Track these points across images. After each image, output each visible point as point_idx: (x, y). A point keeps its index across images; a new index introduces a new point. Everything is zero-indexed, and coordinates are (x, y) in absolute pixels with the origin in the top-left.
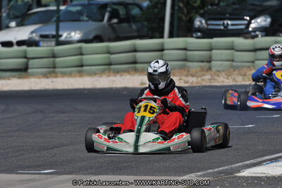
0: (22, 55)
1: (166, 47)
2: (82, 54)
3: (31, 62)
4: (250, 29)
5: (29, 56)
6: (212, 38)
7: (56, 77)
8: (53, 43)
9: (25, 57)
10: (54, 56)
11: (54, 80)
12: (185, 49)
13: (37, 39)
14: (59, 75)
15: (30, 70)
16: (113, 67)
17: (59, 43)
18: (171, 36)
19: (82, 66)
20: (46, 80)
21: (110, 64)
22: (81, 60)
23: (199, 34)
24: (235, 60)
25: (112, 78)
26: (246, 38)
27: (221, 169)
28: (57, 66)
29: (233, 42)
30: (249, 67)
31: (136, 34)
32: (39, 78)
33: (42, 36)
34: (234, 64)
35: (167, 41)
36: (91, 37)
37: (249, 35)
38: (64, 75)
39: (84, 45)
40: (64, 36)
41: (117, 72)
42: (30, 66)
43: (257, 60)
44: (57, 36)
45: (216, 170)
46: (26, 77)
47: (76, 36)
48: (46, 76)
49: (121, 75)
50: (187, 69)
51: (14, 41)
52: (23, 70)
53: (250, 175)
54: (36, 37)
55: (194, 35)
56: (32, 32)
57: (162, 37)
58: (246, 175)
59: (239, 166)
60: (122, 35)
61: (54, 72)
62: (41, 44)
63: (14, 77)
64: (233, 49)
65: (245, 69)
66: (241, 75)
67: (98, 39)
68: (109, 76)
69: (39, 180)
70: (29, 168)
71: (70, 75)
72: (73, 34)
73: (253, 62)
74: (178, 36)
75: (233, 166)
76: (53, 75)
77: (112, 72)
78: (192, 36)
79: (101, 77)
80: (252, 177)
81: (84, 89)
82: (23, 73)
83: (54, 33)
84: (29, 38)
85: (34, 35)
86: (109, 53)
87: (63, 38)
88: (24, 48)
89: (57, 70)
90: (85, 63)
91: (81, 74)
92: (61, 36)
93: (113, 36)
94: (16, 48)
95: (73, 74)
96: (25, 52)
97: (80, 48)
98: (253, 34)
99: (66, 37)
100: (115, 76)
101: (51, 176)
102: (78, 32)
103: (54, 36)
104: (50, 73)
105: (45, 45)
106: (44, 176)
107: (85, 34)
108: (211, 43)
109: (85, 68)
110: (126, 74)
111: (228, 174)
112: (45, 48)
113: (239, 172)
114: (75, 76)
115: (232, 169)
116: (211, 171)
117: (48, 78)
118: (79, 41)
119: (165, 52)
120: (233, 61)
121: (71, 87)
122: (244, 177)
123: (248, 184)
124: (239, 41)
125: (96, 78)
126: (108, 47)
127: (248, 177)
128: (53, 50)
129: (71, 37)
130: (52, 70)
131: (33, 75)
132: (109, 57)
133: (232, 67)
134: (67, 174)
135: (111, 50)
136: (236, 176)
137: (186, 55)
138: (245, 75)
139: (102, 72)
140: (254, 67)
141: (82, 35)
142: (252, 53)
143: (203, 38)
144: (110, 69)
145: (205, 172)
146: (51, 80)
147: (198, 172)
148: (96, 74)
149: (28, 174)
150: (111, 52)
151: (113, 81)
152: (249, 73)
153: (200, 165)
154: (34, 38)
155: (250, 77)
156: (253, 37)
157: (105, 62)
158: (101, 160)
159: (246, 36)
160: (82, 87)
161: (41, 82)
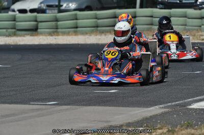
0: (33, 19)
1: (137, 15)
2: (77, 19)
3: (40, 24)
4: (198, 3)
5: (38, 20)
6: (171, 8)
7: (58, 35)
8: (56, 11)
9: (36, 21)
10: (57, 20)
11: (56, 37)
12: (152, 17)
13: (44, 8)
14: (60, 34)
15: (39, 30)
16: (99, 28)
17: (60, 11)
18: (141, 6)
19: (77, 28)
20: (51, 37)
21: (97, 27)
22: (76, 23)
23: (161, 6)
24: (188, 24)
25: (98, 37)
26: (195, 9)
27: (177, 103)
28: (59, 27)
29: (186, 12)
30: (197, 30)
31: (116, 5)
32: (46, 36)
33: (48, 6)
34: (187, 27)
35: (139, 11)
36: (84, 7)
37: (197, 8)
38: (64, 34)
39: (78, 12)
40: (64, 6)
41: (102, 32)
42: (39, 28)
43: (203, 25)
44: (59, 6)
45: (173, 103)
46: (36, 35)
47: (73, 6)
48: (50, 34)
49: (105, 35)
50: (152, 31)
51: (28, 9)
52: (34, 30)
53: (198, 107)
54: (44, 6)
55: (158, 7)
56: (41, 3)
57: (135, 7)
58: (196, 108)
59: (190, 101)
60: (105, 6)
61: (57, 32)
62: (48, 11)
63: (28, 35)
64: (186, 17)
65: (194, 31)
66: (192, 36)
67: (89, 8)
68: (97, 35)
69: (45, 109)
70: (38, 100)
71: (68, 34)
72: (70, 5)
73: (200, 26)
74: (146, 7)
75: (186, 101)
76: (55, 34)
77: (98, 32)
79: (91, 36)
80: (199, 109)
81: (78, 44)
82: (34, 32)
83: (57, 4)
84: (39, 7)
85: (42, 5)
86: (96, 18)
87: (63, 8)
88: (35, 14)
89: (59, 30)
90: (79, 25)
91: (76, 33)
92: (62, 6)
93: (99, 6)
94: (29, 14)
95: (70, 33)
96: (36, 17)
97: (76, 15)
98: (200, 6)
99: (66, 7)
100: (101, 35)
101: (54, 106)
102: (74, 3)
103: (56, 6)
104: (54, 32)
105: (50, 12)
106: (49, 106)
107: (79, 5)
108: (170, 12)
109: (79, 29)
110: (109, 34)
111: (182, 106)
112: (50, 14)
113: (190, 105)
114: (72, 35)
115: (185, 103)
116: (170, 104)
117: (52, 36)
118: (75, 10)
119: (137, 18)
120: (186, 25)
121: (68, 43)
122: (193, 109)
123: (196, 114)
124: (190, 11)
125: (87, 36)
126: (96, 14)
127: (196, 109)
128: (56, 16)
129: (69, 7)
130: (55, 30)
131: (41, 34)
132: (96, 21)
133: (185, 29)
134: (65, 105)
135: (98, 16)
136: (188, 108)
137: (152, 20)
138: (194, 36)
139: (91, 33)
140: (200, 30)
141: (77, 5)
142: (199, 20)
143: (165, 9)
144: (97, 30)
145: (166, 105)
146: (54, 37)
147: (161, 104)
148: (87, 34)
149: (38, 104)
150: (98, 18)
151: (100, 39)
152: (197, 34)
153: (162, 100)
154: (42, 7)
155: (198, 37)
156: (200, 9)
157: (94, 25)
158: (91, 95)
159: (195, 7)
160: (76, 42)
161: (47, 39)
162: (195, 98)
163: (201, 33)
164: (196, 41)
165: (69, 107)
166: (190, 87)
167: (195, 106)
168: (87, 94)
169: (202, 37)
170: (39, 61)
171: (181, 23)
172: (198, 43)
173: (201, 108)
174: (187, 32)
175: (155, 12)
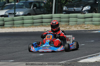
0: (2, 20)
1: (53, 17)
2: (23, 20)
3: (5, 23)
4: (83, 11)
6: (69, 14)
7: (14, 28)
8: (13, 16)
9: (4, 21)
10: (13, 20)
11: (14, 29)
12: (60, 18)
13: (8, 14)
14: (15, 27)
15: (5, 26)
16: (34, 24)
17: (15, 16)
18: (55, 13)
19: (23, 24)
20: (11, 29)
21: (33, 23)
22: (23, 22)
23: (65, 12)
24: (78, 21)
25: (34, 28)
26: (82, 14)
27: (73, 60)
28: (15, 24)
29: (77, 15)
30: (82, 24)
31: (42, 13)
32: (8, 28)
33: (9, 14)
34: (77, 23)
35: (54, 15)
36: (27, 14)
37: (82, 13)
38: (17, 27)
39: (24, 17)
41: (36, 26)
44: (15, 13)
45: (71, 60)
46: (4, 28)
47: (21, 13)
48: (11, 27)
49: (37, 27)
52: (3, 26)
54: (7, 14)
55: (63, 13)
56: (6, 12)
57: (52, 13)
59: (79, 59)
60: (37, 13)
61: (14, 26)
62: (9, 16)
64: (77, 18)
65: (81, 25)
67: (29, 14)
68: (33, 27)
69: (8, 64)
70: (5, 60)
71: (19, 27)
72: (20, 13)
73: (84, 22)
74: (57, 13)
75: (77, 59)
76: (13, 27)
77: (34, 26)
78: (62, 13)
79: (30, 28)
80: (83, 63)
81: (24, 32)
83: (14, 12)
84: (5, 14)
85: (6, 13)
87: (17, 14)
88: (3, 18)
89: (15, 25)
90: (24, 23)
91: (23, 26)
92: (16, 13)
93: (34, 13)
95: (20, 27)
96: (3, 19)
97: (23, 18)
98: (84, 12)
99: (18, 14)
100: (35, 27)
101: (12, 62)
102: (22, 12)
103: (13, 14)
104: (12, 26)
105: (10, 16)
106: (10, 62)
107: (25, 13)
108: (69, 16)
109: (24, 24)
110: (39, 27)
111: (75, 61)
112: (10, 18)
113: (79, 61)
114: (21, 27)
115: (77, 60)
116: (69, 60)
117: (11, 28)
118: (22, 15)
119: (53, 19)
120: (77, 22)
121: (19, 31)
122: (81, 63)
123: (82, 65)
124: (79, 15)
125: (28, 28)
128: (13, 18)
129: (19, 14)
130: (13, 25)
131: (6, 27)
132: (33, 21)
133: (76, 24)
134: (18, 62)
135: (34, 18)
136: (78, 62)
137: (60, 20)
138: (81, 27)
139: (30, 26)
140: (84, 24)
141: (23, 13)
142: (84, 19)
143: (66, 14)
144: (33, 25)
145: (67, 61)
146: (12, 29)
147: (65, 61)
148: (28, 27)
149: (5, 62)
150: (34, 19)
151: (34, 29)
152: (83, 26)
153: (65, 58)
154: (6, 14)
155: (83, 27)
156: (84, 13)
157: (32, 22)
158: (30, 57)
159: (81, 13)
160: (23, 31)
161: (9, 29)
162: (82, 57)
163: (84, 26)
164: (82, 30)
165: (19, 63)
166: (79, 52)
167: (82, 61)
168: (28, 56)
169: (85, 28)
170: (5, 41)
171: (75, 21)
172: (83, 30)
173: (84, 62)
174: (78, 25)
175: (62, 16)
